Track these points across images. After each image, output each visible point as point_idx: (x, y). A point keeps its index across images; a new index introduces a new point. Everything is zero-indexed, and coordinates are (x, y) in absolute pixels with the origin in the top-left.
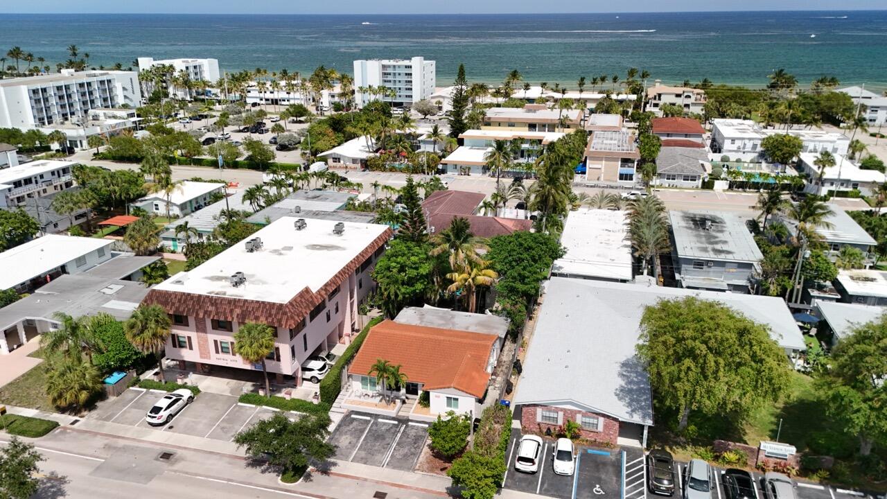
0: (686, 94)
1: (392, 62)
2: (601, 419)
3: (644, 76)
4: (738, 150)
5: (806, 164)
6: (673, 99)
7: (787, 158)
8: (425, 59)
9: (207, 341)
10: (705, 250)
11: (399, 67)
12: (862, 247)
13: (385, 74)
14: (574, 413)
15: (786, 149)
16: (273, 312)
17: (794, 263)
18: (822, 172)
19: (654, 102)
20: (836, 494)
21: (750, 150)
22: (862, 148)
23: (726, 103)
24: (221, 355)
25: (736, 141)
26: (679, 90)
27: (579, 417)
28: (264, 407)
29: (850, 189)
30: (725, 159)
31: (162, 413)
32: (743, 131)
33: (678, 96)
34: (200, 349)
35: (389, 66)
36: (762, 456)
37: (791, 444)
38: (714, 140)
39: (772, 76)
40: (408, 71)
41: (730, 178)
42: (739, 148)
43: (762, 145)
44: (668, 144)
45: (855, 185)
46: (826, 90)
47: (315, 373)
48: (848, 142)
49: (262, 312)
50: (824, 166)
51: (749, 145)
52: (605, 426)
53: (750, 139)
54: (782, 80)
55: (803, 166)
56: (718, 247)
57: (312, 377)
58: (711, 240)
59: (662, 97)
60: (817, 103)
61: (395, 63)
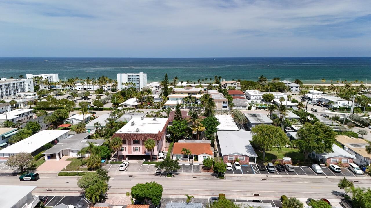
0: (234, 83)
1: (131, 74)
2: (245, 157)
3: (220, 78)
4: (255, 99)
5: (276, 102)
6: (230, 85)
7: (270, 100)
8: (144, 73)
9: (131, 148)
10: (257, 121)
11: (134, 76)
12: (297, 119)
13: (129, 78)
14: (237, 156)
15: (270, 98)
16: (154, 136)
17: (281, 122)
18: (282, 103)
19: (224, 86)
20: (302, 168)
21: (259, 99)
22: (291, 97)
23: (247, 86)
24: (135, 152)
25: (255, 96)
26: (232, 82)
27: (239, 157)
28: (151, 164)
29: (290, 108)
30: (252, 102)
31: (124, 167)
32: (256, 93)
33: (232, 84)
34: (128, 151)
35: (130, 76)
36: (284, 161)
37: (290, 157)
38: (247, 97)
39: (259, 78)
40: (138, 77)
41: (256, 106)
42: (256, 98)
43: (262, 97)
44: (234, 98)
45: (291, 107)
46: (277, 81)
47: (162, 156)
48: (287, 96)
49: (151, 137)
50: (282, 101)
51: (259, 97)
52: (246, 159)
53: (259, 95)
54: (263, 79)
55: (275, 103)
56: (261, 120)
57: (161, 157)
58: (258, 119)
59: (227, 84)
60: (275, 86)
61: (132, 75)
